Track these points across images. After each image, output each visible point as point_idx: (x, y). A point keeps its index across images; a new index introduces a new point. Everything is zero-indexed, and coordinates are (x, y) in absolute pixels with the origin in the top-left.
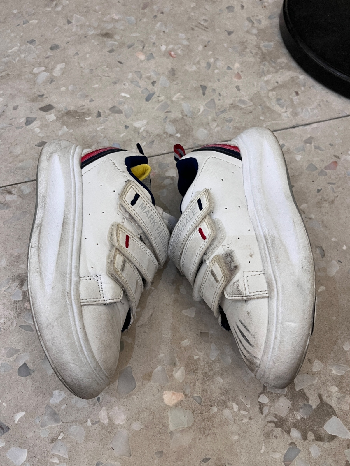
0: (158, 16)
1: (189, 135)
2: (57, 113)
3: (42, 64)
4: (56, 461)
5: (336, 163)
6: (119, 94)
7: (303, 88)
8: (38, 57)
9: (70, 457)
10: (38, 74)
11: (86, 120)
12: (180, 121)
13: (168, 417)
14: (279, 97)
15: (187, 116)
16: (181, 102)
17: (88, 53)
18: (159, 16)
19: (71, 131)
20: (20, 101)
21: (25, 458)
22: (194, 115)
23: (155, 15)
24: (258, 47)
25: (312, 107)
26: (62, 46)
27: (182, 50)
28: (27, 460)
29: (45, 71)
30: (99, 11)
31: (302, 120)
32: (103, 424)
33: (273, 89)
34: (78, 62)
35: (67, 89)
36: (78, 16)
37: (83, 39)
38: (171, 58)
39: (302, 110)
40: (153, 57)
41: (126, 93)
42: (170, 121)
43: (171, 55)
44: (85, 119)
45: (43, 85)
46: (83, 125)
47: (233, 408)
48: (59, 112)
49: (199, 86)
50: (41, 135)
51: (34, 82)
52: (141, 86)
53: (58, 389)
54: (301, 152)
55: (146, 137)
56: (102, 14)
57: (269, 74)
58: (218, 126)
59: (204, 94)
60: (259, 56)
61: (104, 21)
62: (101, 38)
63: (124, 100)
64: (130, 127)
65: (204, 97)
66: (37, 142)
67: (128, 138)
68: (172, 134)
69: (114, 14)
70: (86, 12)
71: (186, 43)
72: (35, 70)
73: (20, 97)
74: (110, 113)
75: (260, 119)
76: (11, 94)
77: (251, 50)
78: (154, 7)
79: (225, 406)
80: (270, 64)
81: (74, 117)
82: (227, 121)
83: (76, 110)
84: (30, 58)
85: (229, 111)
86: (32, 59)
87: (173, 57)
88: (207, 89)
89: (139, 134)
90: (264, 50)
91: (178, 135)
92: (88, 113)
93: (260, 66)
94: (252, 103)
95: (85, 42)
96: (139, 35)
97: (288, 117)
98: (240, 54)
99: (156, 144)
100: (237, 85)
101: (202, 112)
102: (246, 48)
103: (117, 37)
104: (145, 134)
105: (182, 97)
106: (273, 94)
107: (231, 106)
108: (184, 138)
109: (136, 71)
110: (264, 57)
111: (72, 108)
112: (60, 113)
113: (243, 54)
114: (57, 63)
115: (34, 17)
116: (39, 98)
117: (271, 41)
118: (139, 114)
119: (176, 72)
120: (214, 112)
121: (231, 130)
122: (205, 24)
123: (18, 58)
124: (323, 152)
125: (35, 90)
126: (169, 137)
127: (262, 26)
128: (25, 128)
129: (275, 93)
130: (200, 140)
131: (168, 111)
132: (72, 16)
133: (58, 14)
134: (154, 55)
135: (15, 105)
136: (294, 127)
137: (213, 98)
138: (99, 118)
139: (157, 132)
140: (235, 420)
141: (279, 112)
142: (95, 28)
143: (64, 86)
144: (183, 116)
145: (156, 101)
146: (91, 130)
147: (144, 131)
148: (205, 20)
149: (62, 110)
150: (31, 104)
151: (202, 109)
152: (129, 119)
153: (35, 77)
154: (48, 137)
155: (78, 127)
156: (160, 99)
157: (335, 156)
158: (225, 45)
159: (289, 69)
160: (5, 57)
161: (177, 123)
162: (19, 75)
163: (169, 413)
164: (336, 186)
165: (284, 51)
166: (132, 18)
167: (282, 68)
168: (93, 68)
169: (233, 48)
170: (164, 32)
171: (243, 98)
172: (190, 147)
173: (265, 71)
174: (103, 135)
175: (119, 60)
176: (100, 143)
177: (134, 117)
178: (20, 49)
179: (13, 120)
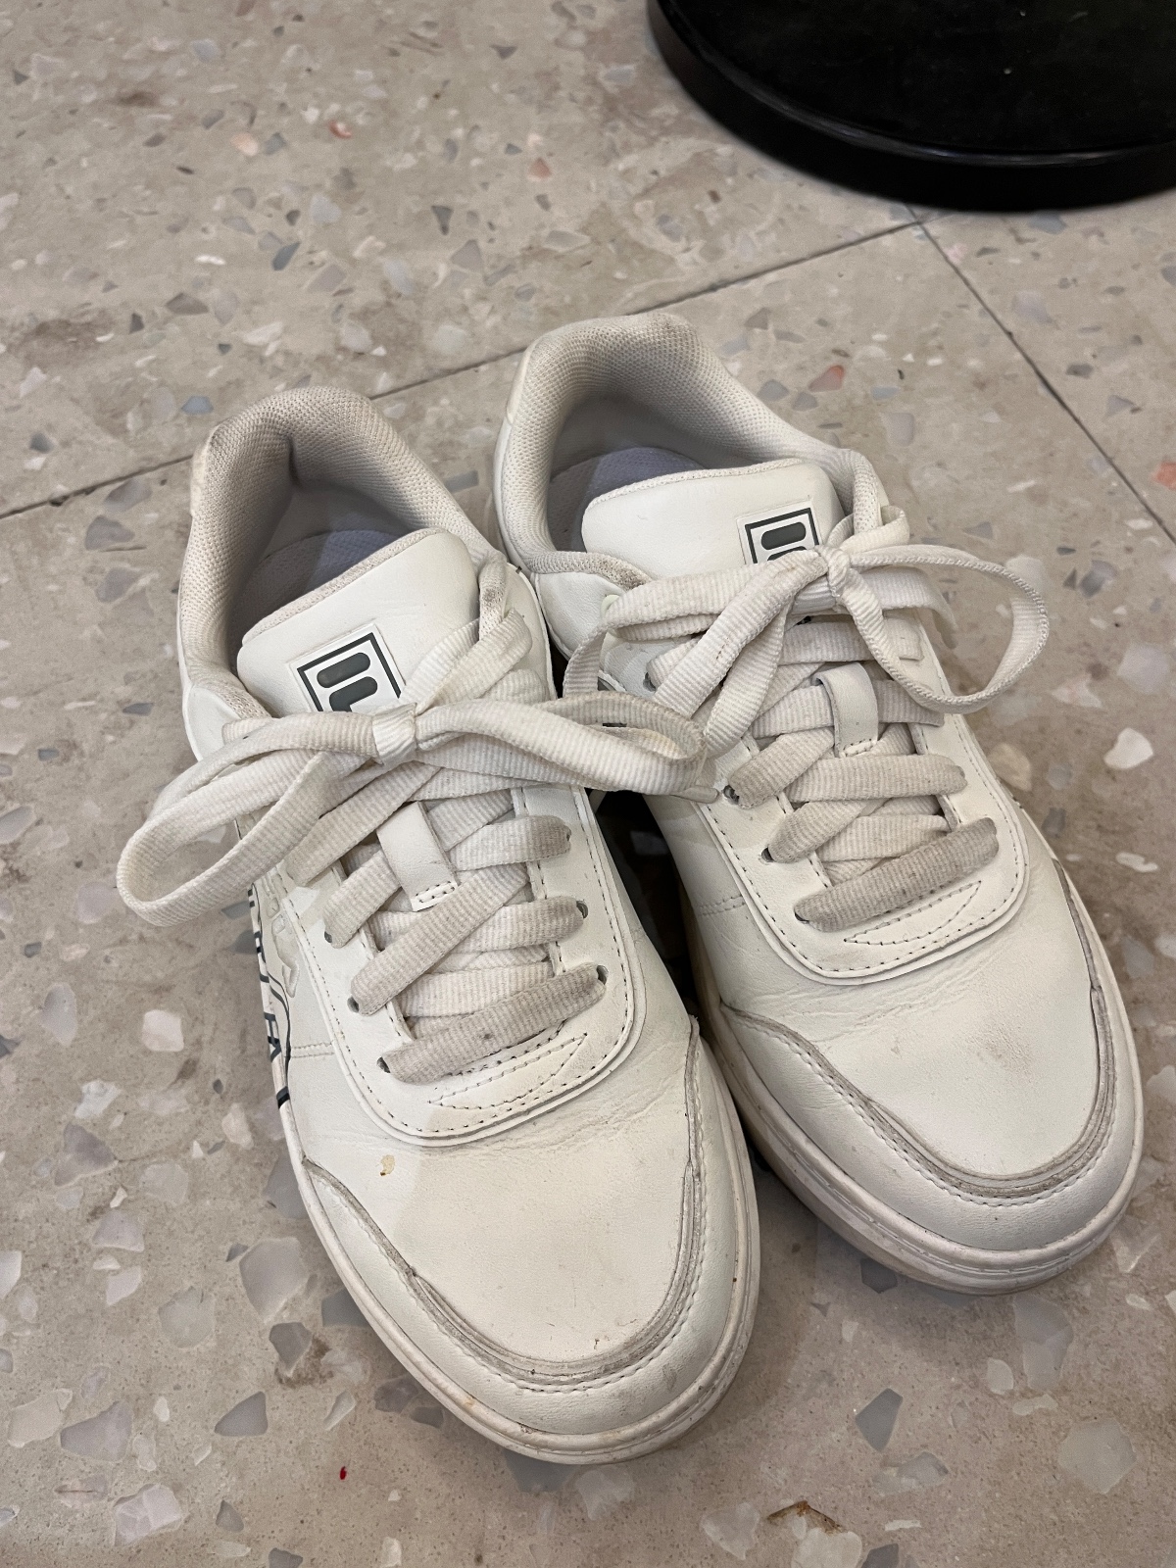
0: (287, 29)
1: (411, 348)
2: (7, 334)
4: (110, 1264)
5: (839, 370)
6: (192, 259)
7: (730, 181)
9: (149, 1247)
11: (100, 344)
12: (382, 313)
14: (664, 211)
15: (399, 295)
16: (381, 259)
17: (86, 154)
18: (291, 27)
19: (58, 379)
21: (16, 1273)
22: (420, 289)
23: (277, 24)
24: (591, 80)
25: (761, 228)
26: (3, 144)
27: (368, 113)
28: (22, 1279)
30: (107, 37)
31: (736, 267)
32: (237, 1146)
33: (646, 193)
34: (57, 186)
35: (31, 263)
36: (48, 59)
37: (66, 117)
38: (339, 142)
39: (733, 241)
40: (283, 144)
41: (211, 253)
42: (352, 316)
43: (335, 132)
44: (93, 340)
46: (92, 359)
48: (13, 329)
49: (429, 208)
52: (257, 230)
53: (95, 1078)
54: (739, 354)
55: (284, 367)
56: (120, 42)
57: (629, 152)
58: (493, 311)
59: (445, 229)
60: (595, 107)
61: (128, 62)
62: (119, 109)
63: (209, 275)
64: (235, 347)
65: (448, 237)
67: (230, 377)
68: (361, 350)
69: (155, 39)
70: (67, 43)
71: (377, 93)
74: (170, 314)
75: (616, 279)
77: (571, 94)
80: (630, 124)
81: (61, 338)
82: (518, 295)
83: (64, 317)
85: (524, 268)
87: (342, 136)
88: (453, 216)
89: (261, 362)
90: (610, 87)
91: (380, 351)
92: (105, 322)
93: (601, 134)
95: (72, 125)
96: (235, 87)
97: (695, 263)
98: (542, 107)
100: (541, 193)
101: (445, 281)
102: (557, 88)
103: (170, 101)
104: (280, 361)
105: (381, 244)
106: (647, 207)
107: (527, 253)
108: (398, 357)
109: (237, 190)
110: (612, 107)
111: (51, 314)
112: (17, 334)
113: (549, 106)
117: (627, 62)
118: (256, 308)
119: (355, 179)
120: (479, 275)
121: (533, 318)
122: (431, 35)
124: (800, 346)
126: (353, 359)
127: (597, 23)
129: (650, 202)
130: (445, 358)
131: (346, 288)
132: (27, 60)
134: (286, 137)
136: (713, 288)
137: (472, 237)
138: (135, 334)
139: (315, 351)
141: (669, 252)
142: (99, 85)
143: (21, 257)
144: (390, 297)
145: (303, 267)
146: (118, 369)
147: (277, 352)
148: (429, 25)
151: (443, 271)
152: (228, 327)
155: (77, 365)
156: (316, 258)
157: (837, 352)
158: (495, 87)
159: (687, 131)
161: (373, 319)
164: (844, 429)
165: (669, 83)
166: (210, 43)
167: (666, 131)
168: (105, 196)
169: (520, 91)
170: (309, 70)
171: (561, 228)
172: (419, 379)
173: (619, 145)
174: (154, 379)
175: (182, 163)
176: (148, 401)
177: (245, 317)
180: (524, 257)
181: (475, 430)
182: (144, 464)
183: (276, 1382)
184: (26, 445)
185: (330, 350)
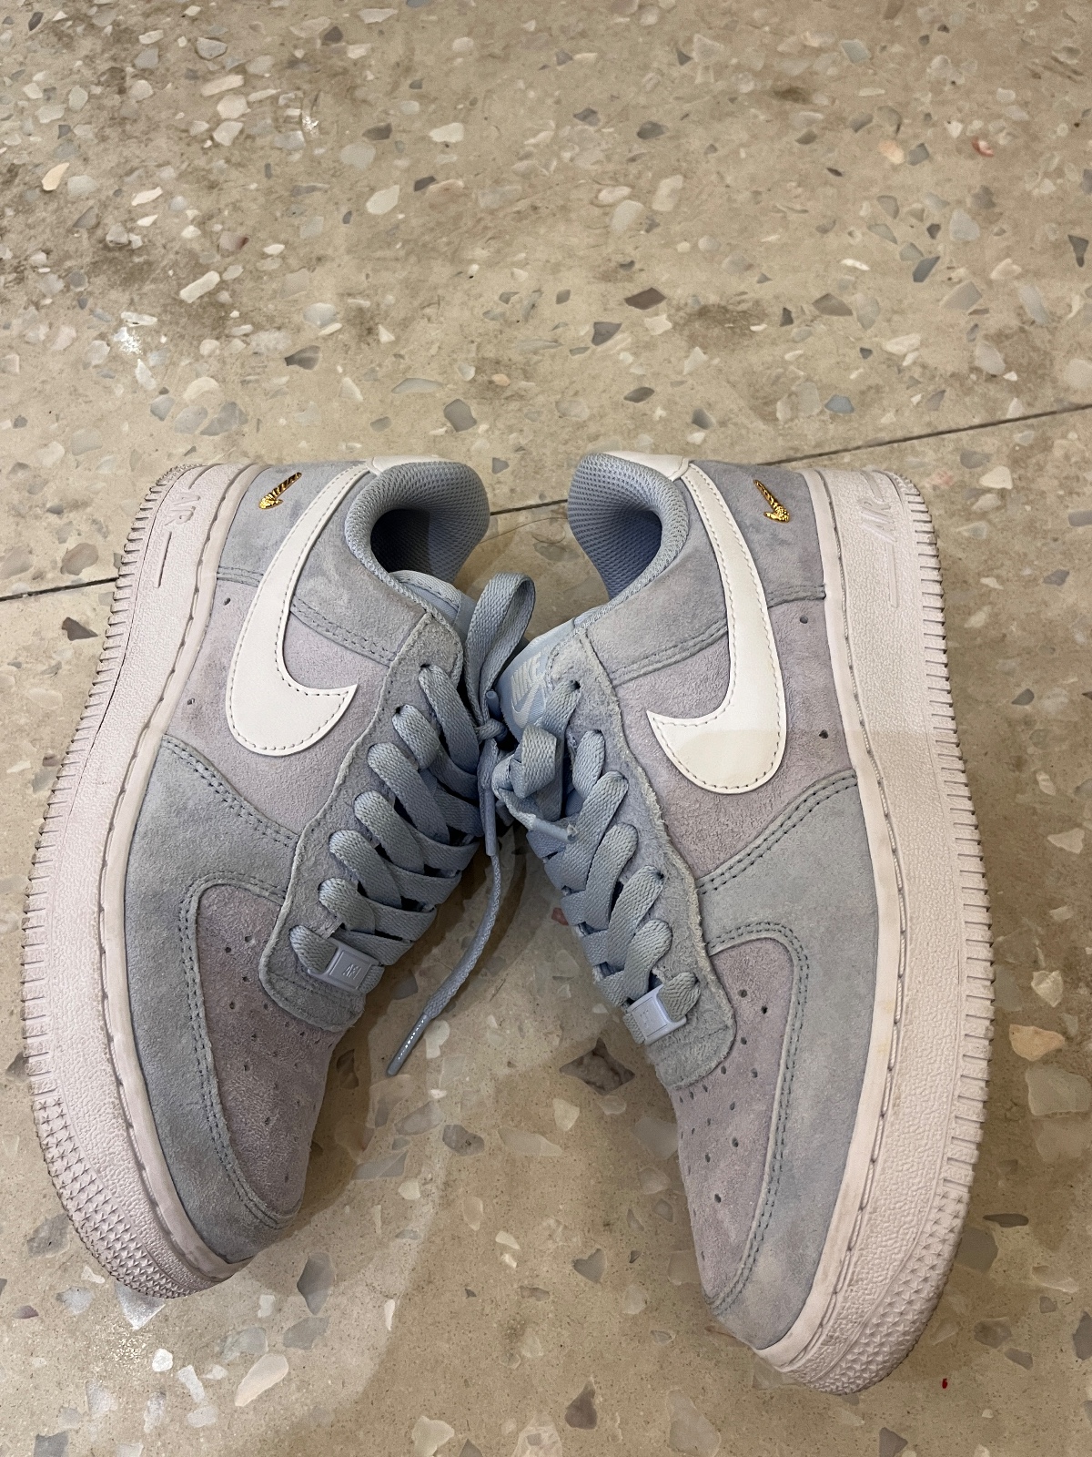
0: (932, 39)
1: (1042, 377)
2: (673, 311)
3: (622, 180)
6: (838, 262)
8: (609, 158)
10: (611, 206)
11: (754, 332)
12: (1015, 338)
13: (1026, 1086)
15: (1033, 322)
16: (1016, 283)
17: (742, 145)
18: (937, 37)
19: (716, 361)
20: (572, 279)
22: (1053, 320)
23: (922, 34)
26: (669, 125)
27: (1008, 134)
29: (630, 197)
30: (763, 25)
34: (718, 173)
35: (695, 247)
36: (708, 42)
37: (726, 105)
38: (980, 158)
40: (928, 156)
41: (857, 258)
42: (986, 337)
43: (977, 148)
44: (749, 329)
45: (631, 237)
46: (747, 346)
48: (679, 309)
49: (1066, 238)
50: (637, 371)
51: (606, 227)
52: (899, 241)
55: (921, 380)
56: (774, 32)
59: (1081, 262)
61: (782, 55)
62: (775, 102)
63: (853, 278)
64: (875, 353)
65: (1083, 269)
66: (631, 388)
67: (871, 382)
68: (994, 373)
69: (808, 34)
70: (726, 27)
71: (1019, 114)
72: (605, 196)
73: (571, 268)
74: (817, 313)
76: (548, 261)
78: (920, 11)
81: (721, 323)
83: (723, 303)
84: (587, 163)
86: (593, 164)
87: (983, 154)
88: (1088, 248)
89: (900, 371)
91: (1012, 376)
92: (757, 313)
95: (731, 114)
96: (883, 92)
99: (951, 400)
101: (1079, 313)
103: (821, 100)
104: (917, 372)
105: (1017, 269)
108: (1030, 385)
109: (883, 197)
111: (712, 299)
112: (682, 313)
114: (660, 175)
115: (583, 42)
116: (622, 272)
118: (896, 318)
119: (995, 200)
122: (1073, 61)
123: (555, 163)
125: (610, 250)
126: (986, 381)
128: (593, 352)
130: (1075, 392)
131: (979, 308)
132: (689, 40)
133: (649, 33)
134: (929, 148)
135: (561, 288)
138: (784, 328)
139: (950, 369)
142: (758, 75)
143: (686, 240)
144: (1024, 323)
145: (942, 282)
146: (769, 359)
147: (914, 363)
148: (1071, 51)
150: (602, 286)
151: (1077, 303)
152: (870, 332)
153: (606, 214)
154: (656, 375)
155: (733, 350)
156: (954, 275)
160: (521, 159)
161: (1007, 343)
162: (564, 208)
163: (1027, 1075)
166: (860, 44)
168: (760, 189)
170: (953, 83)
172: (1049, 409)
174: (802, 373)
175: (830, 164)
176: (796, 394)
177: (885, 324)
178: (556, 135)
179: (560, 330)
182: (791, 453)
184: (689, 419)
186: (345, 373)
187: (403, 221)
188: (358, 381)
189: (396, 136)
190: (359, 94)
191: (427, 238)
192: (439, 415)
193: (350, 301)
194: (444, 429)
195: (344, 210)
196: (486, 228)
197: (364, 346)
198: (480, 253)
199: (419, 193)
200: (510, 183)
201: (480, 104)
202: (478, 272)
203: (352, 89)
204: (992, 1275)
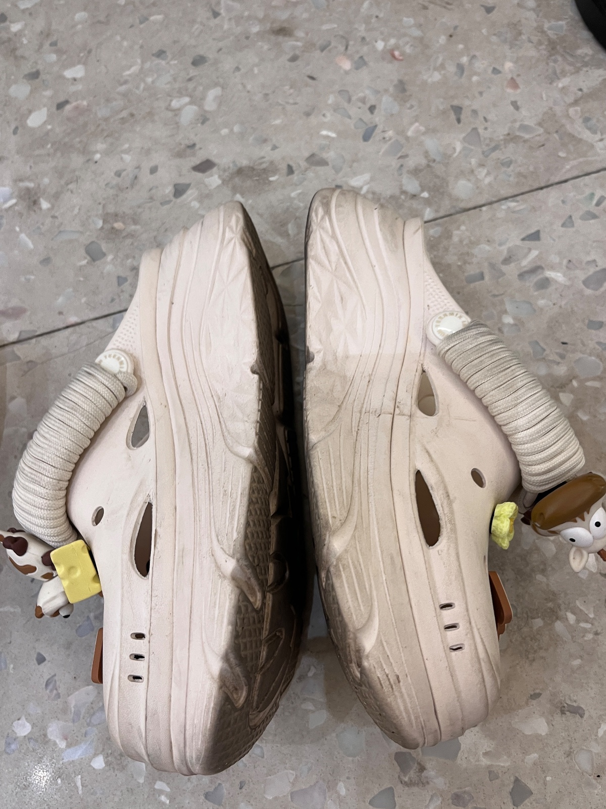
1: (442, 194)
2: (221, 173)
3: (184, 93)
4: (310, 707)
6: (318, 133)
8: (175, 79)
9: (330, 700)
10: (179, 109)
11: (271, 181)
12: (425, 171)
14: (587, 115)
15: (435, 161)
16: (423, 138)
17: (257, 65)
19: (250, 201)
20: (159, 158)
22: (446, 158)
26: (211, 56)
27: (411, 46)
29: (191, 103)
33: (576, 102)
34: (242, 84)
35: (232, 130)
37: (244, 41)
38: (396, 62)
40: (365, 64)
41: (329, 129)
42: (409, 172)
43: (393, 56)
44: (268, 179)
45: (192, 128)
46: (268, 191)
47: (567, 619)
48: (225, 171)
49: (449, 107)
51: (177, 123)
52: (353, 117)
57: (565, 76)
58: (488, 174)
59: (459, 121)
60: (544, 47)
61: (275, 7)
62: (273, 37)
63: (328, 143)
65: (461, 125)
68: (415, 193)
71: (417, 33)
72: (175, 104)
73: (157, 151)
74: (308, 166)
75: (559, 157)
76: (142, 148)
77: (529, 38)
79: (554, 618)
80: (564, 58)
81: (250, 177)
82: (503, 164)
83: (251, 165)
84: (163, 83)
85: (505, 147)
86: (166, 84)
87: (398, 60)
88: (463, 112)
90: (552, 34)
91: (425, 195)
92: (272, 169)
93: (547, 64)
94: (541, 131)
95: (247, 47)
96: (336, 26)
98: (512, 45)
100: (513, 99)
101: (460, 152)
102: (520, 33)
103: (300, 34)
106: (576, 111)
107: (507, 137)
108: (436, 199)
109: (341, 91)
110: (553, 47)
111: (245, 162)
112: (227, 174)
113: (516, 45)
114: (207, 88)
115: (154, 9)
116: (189, 151)
117: (561, 19)
118: (355, 165)
119: (406, 87)
120: (480, 150)
121: (511, 179)
123: (142, 85)
125: (180, 138)
126: (410, 199)
128: (175, 203)
129: (578, 108)
130: (462, 201)
131: (403, 154)
132: (218, 3)
134: (365, 58)
135: (152, 164)
137: (474, 126)
138: (290, 177)
139: (389, 193)
140: (573, 637)
141: (590, 141)
142: (261, 21)
143: (226, 127)
144: (429, 162)
145: (380, 140)
146: (281, 197)
147: (368, 192)
149: (229, 168)
150: (177, 161)
151: (459, 147)
152: (340, 175)
153: (176, 115)
155: (259, 194)
156: (387, 135)
158: (484, 31)
160: (121, 85)
161: (420, 175)
162: (150, 114)
165: (586, 34)
167: (586, 64)
168: (269, 92)
169: (498, 35)
170: (377, 17)
171: (526, 123)
172: (448, 213)
173: (558, 71)
174: (302, 205)
175: (309, 73)
176: (299, 218)
177: (349, 169)
178: (142, 68)
179: (153, 191)
180: (505, 140)
181: (482, 246)
183: (399, 782)
185: (397, 192)
186: (21, 231)
187: (51, 130)
188: (29, 236)
189: (43, 76)
190: (18, 53)
191: (67, 140)
192: (82, 252)
193: (21, 184)
194: (86, 261)
195: (13, 127)
196: (103, 130)
197: (32, 213)
198: (101, 146)
199: (59, 111)
200: (115, 100)
201: (93, 52)
202: (100, 159)
203: (14, 50)
204: (459, 761)
